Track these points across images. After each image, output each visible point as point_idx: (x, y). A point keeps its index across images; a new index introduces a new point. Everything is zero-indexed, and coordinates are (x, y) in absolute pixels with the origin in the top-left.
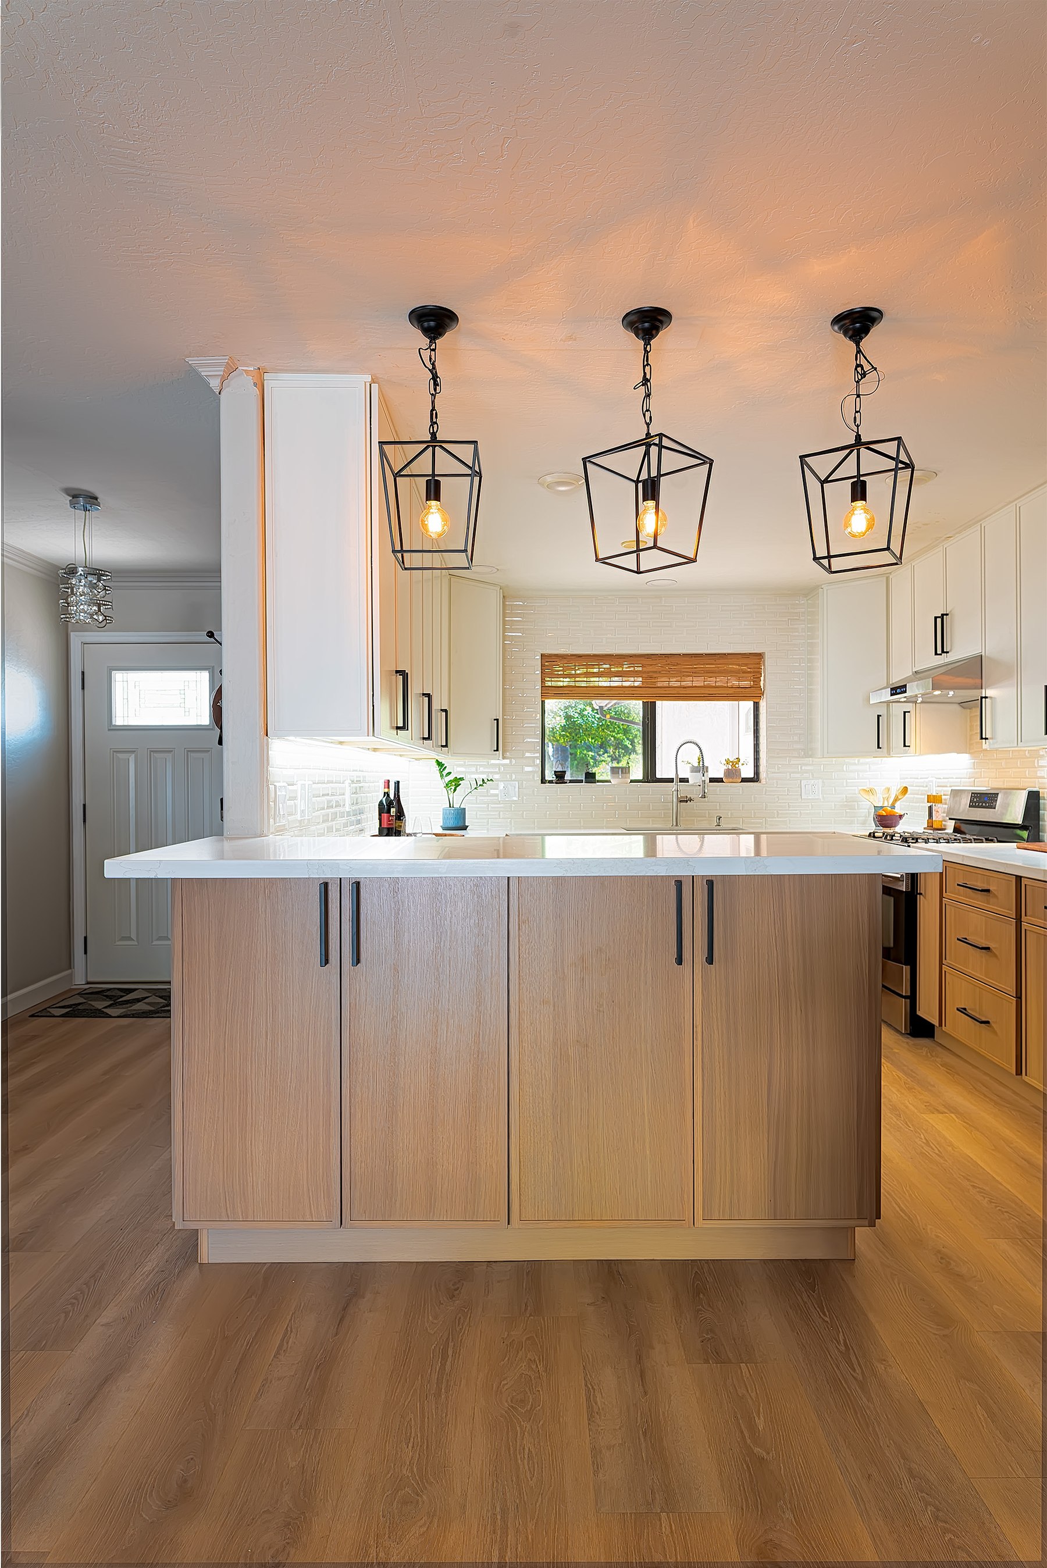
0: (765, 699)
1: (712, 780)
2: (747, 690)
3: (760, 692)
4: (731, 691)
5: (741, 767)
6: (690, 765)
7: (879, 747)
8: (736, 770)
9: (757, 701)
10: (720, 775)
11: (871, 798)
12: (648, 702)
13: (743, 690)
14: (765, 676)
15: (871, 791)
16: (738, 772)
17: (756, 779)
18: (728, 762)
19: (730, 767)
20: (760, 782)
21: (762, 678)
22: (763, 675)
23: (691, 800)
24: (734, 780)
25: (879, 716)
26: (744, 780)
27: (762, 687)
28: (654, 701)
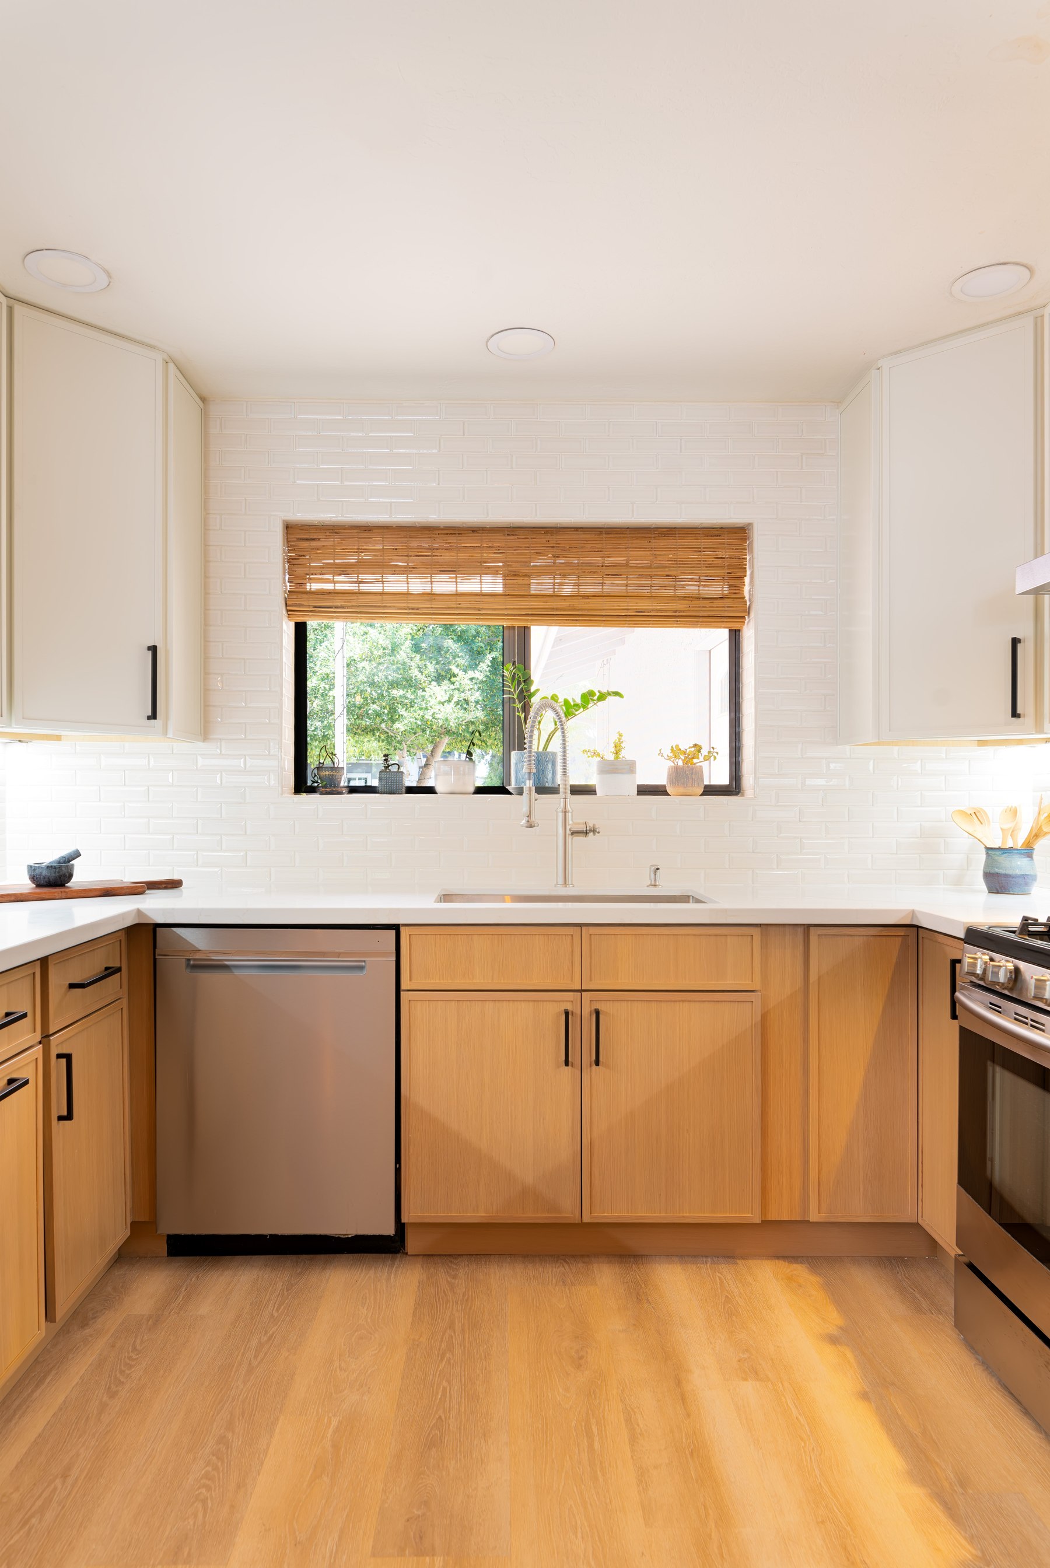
0: (752, 624)
1: (644, 790)
2: (717, 603)
3: (740, 607)
4: (682, 605)
5: (705, 765)
6: (599, 759)
7: (1015, 714)
8: (692, 769)
9: (736, 627)
10: (660, 779)
11: (979, 831)
12: (513, 627)
13: (706, 603)
14: (752, 574)
15: (976, 815)
16: (697, 773)
17: (734, 788)
18: (676, 751)
19: (680, 763)
20: (743, 795)
21: (747, 580)
22: (748, 573)
23: (594, 831)
24: (690, 790)
25: (1015, 642)
26: (710, 791)
27: (747, 598)
28: (522, 624)
